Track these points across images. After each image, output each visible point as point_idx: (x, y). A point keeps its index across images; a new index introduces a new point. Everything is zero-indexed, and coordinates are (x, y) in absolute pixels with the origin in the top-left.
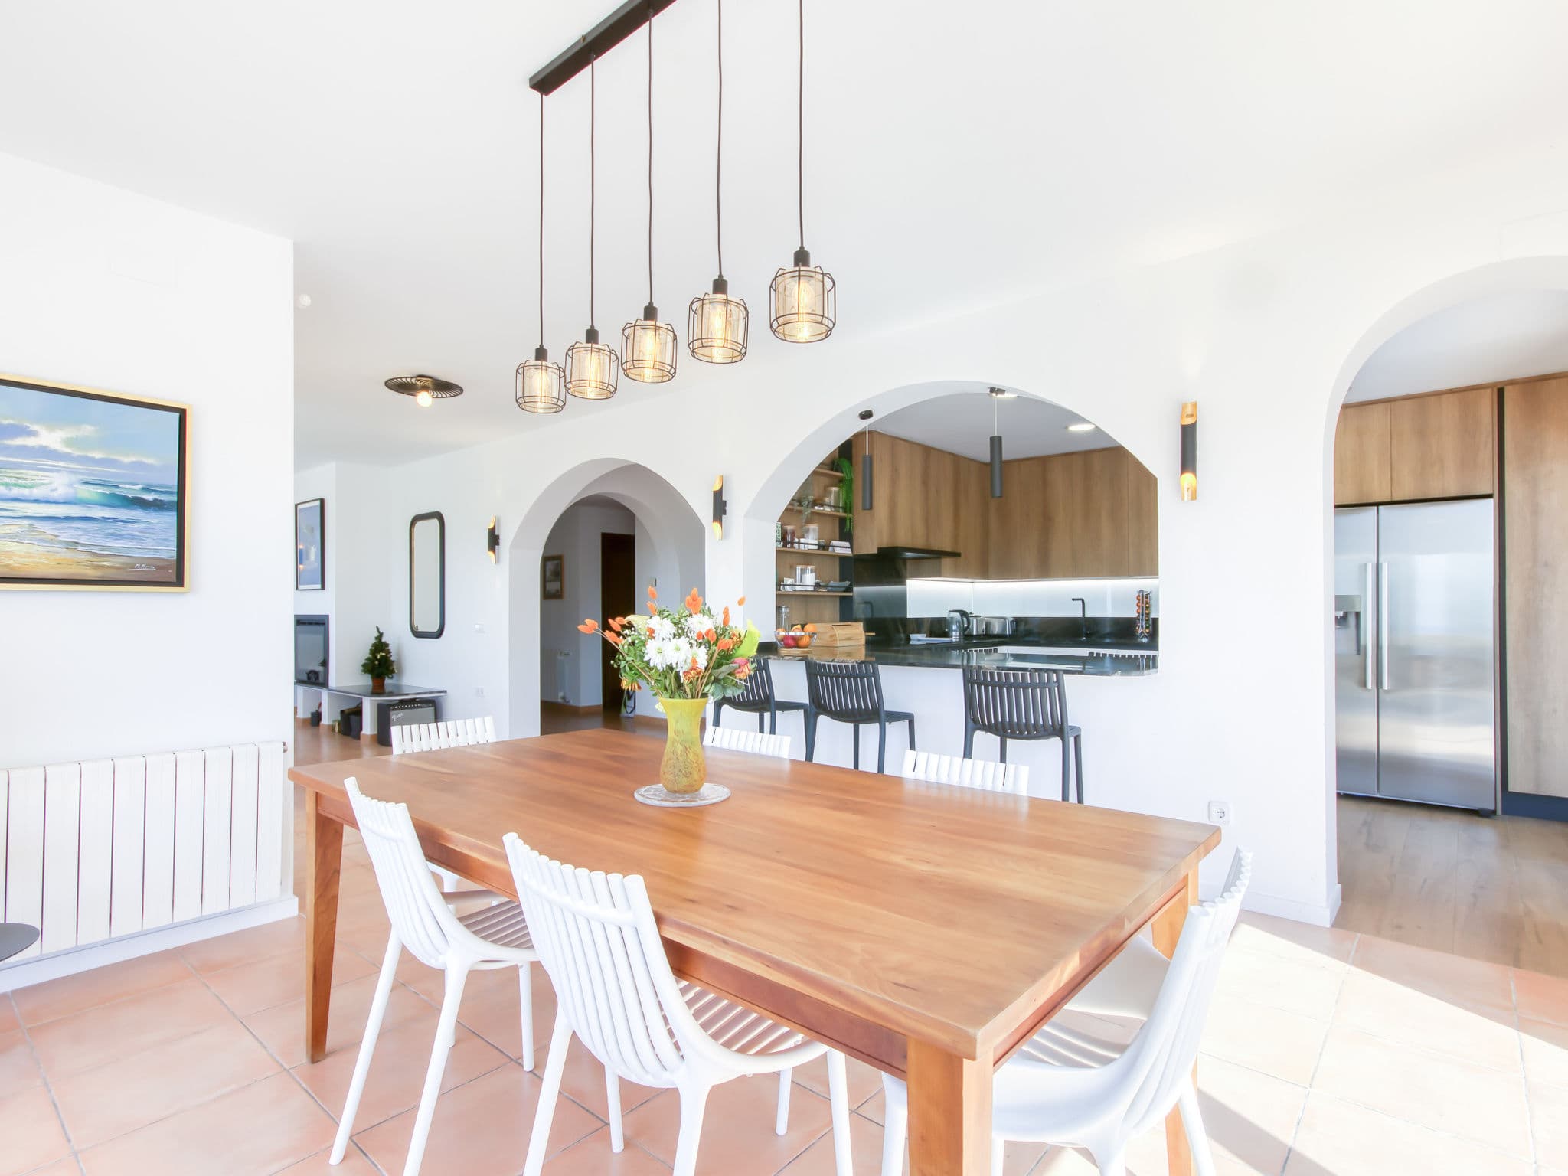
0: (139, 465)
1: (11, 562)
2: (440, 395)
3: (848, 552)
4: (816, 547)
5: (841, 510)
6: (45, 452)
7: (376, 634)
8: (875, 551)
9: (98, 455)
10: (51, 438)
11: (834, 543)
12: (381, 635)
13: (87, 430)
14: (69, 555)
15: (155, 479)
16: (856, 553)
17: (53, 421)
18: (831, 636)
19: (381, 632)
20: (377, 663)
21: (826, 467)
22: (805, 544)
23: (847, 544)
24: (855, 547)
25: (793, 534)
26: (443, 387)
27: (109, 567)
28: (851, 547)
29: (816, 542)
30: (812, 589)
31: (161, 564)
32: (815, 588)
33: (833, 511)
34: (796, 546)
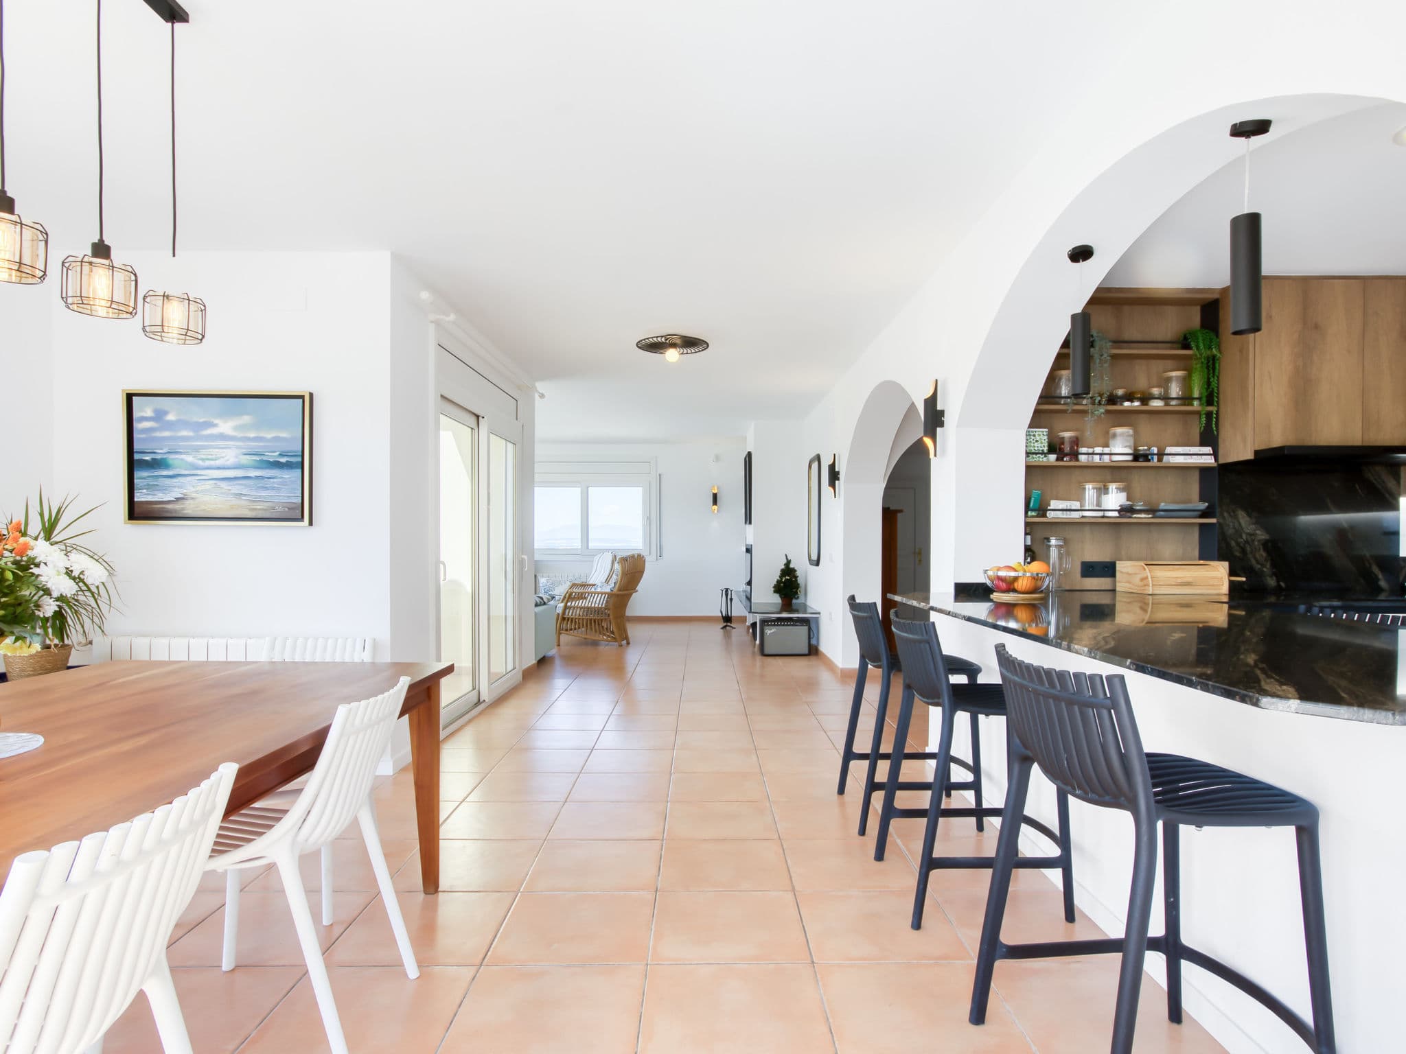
0: (276, 439)
1: (206, 508)
2: (689, 351)
3: (1210, 461)
4: (1130, 458)
5: (1196, 403)
6: (223, 437)
7: (785, 561)
8: (1249, 456)
9: (252, 435)
10: (225, 427)
11: (1169, 450)
12: (789, 562)
13: (246, 419)
14: (235, 502)
15: (285, 447)
16: (1221, 461)
17: (225, 415)
18: (1142, 580)
19: (789, 559)
20: (782, 585)
21: (1175, 345)
22: (1101, 454)
23: (1208, 450)
24: (1221, 452)
25: (1076, 442)
26: (690, 343)
27: (260, 509)
28: (1215, 454)
29: (1130, 451)
30: (1116, 514)
31: (293, 506)
32: (1122, 513)
33: (1172, 405)
34: (1083, 458)
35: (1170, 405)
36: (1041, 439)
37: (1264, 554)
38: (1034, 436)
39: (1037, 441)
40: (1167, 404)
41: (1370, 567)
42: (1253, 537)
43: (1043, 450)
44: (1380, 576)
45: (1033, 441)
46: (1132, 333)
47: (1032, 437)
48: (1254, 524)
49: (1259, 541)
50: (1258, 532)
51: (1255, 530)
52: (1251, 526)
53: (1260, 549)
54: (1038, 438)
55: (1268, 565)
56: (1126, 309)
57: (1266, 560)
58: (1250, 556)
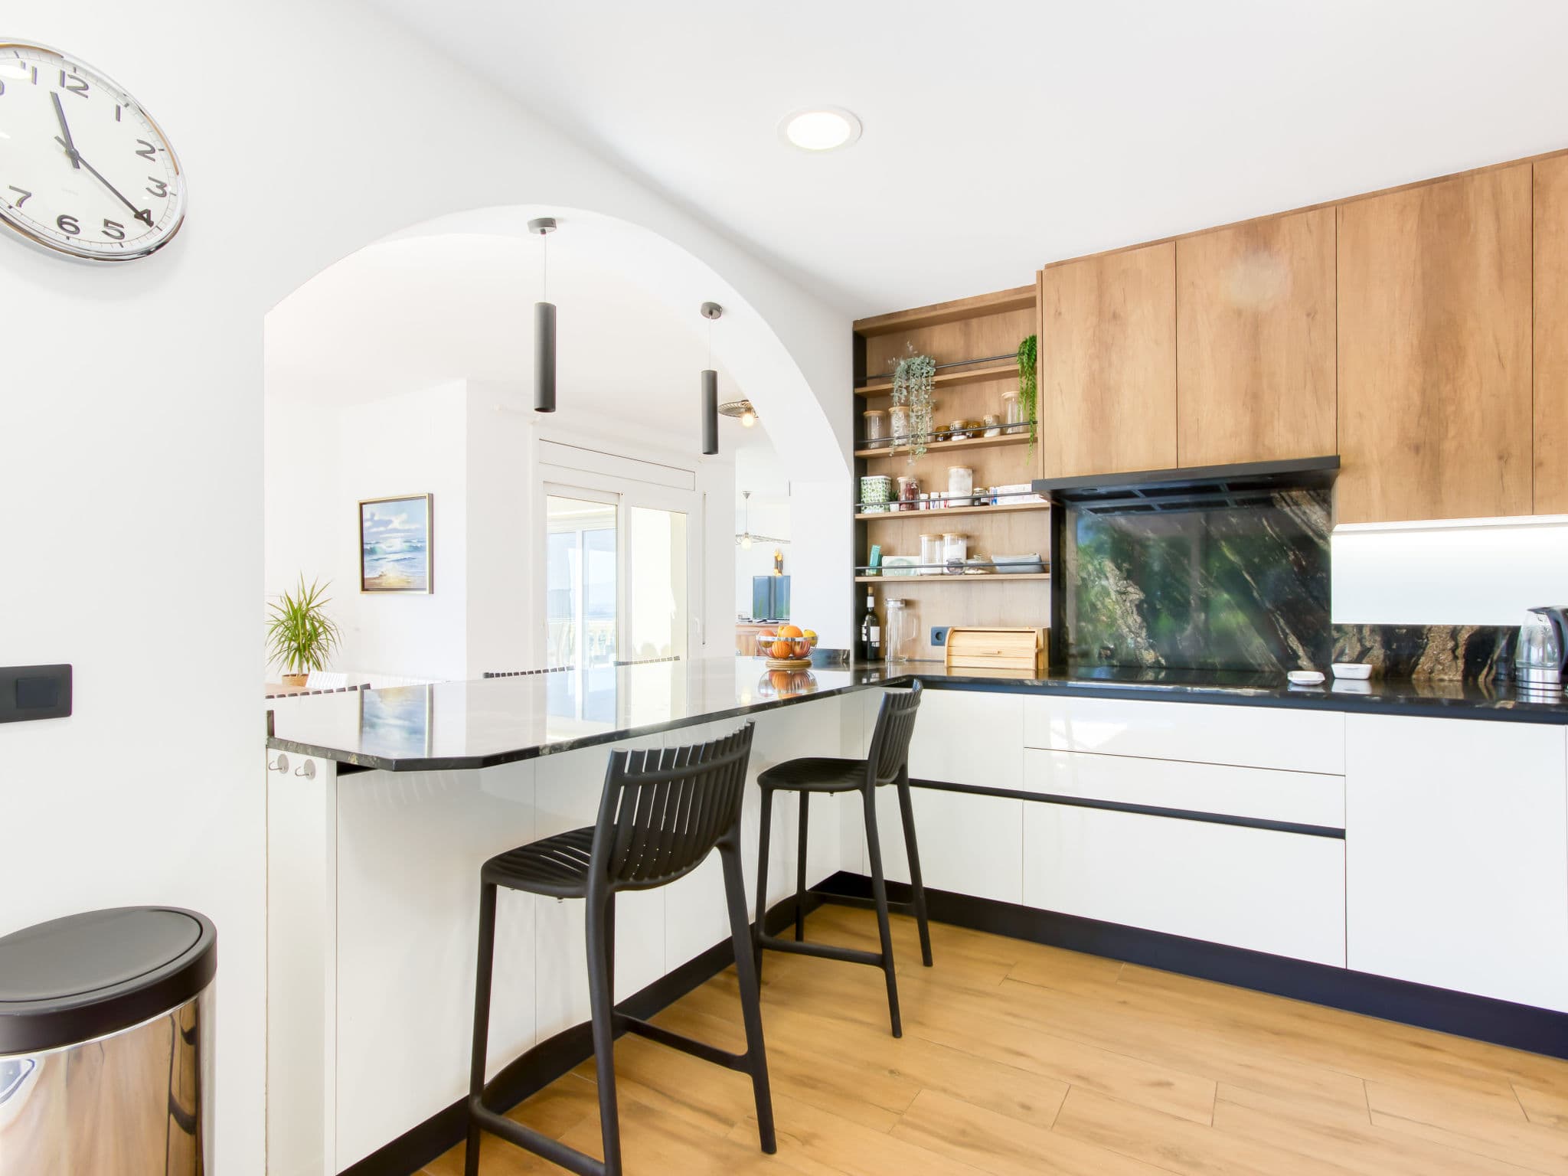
4: (967, 502)
11: (1000, 490)
22: (937, 500)
29: (968, 494)
32: (951, 569)
33: (1009, 434)
34: (922, 506)
35: (1006, 434)
36: (876, 488)
37: (1139, 619)
38: (871, 484)
39: (873, 490)
40: (1002, 433)
41: (1286, 638)
42: (1124, 597)
43: (878, 500)
44: (1301, 652)
45: (870, 491)
46: (981, 350)
47: (869, 487)
48: (1125, 579)
49: (1131, 601)
50: (1130, 589)
51: (1126, 588)
52: (1122, 582)
53: (1132, 613)
54: (874, 487)
55: (1144, 634)
56: (974, 322)
57: (1141, 628)
58: (1120, 622)
